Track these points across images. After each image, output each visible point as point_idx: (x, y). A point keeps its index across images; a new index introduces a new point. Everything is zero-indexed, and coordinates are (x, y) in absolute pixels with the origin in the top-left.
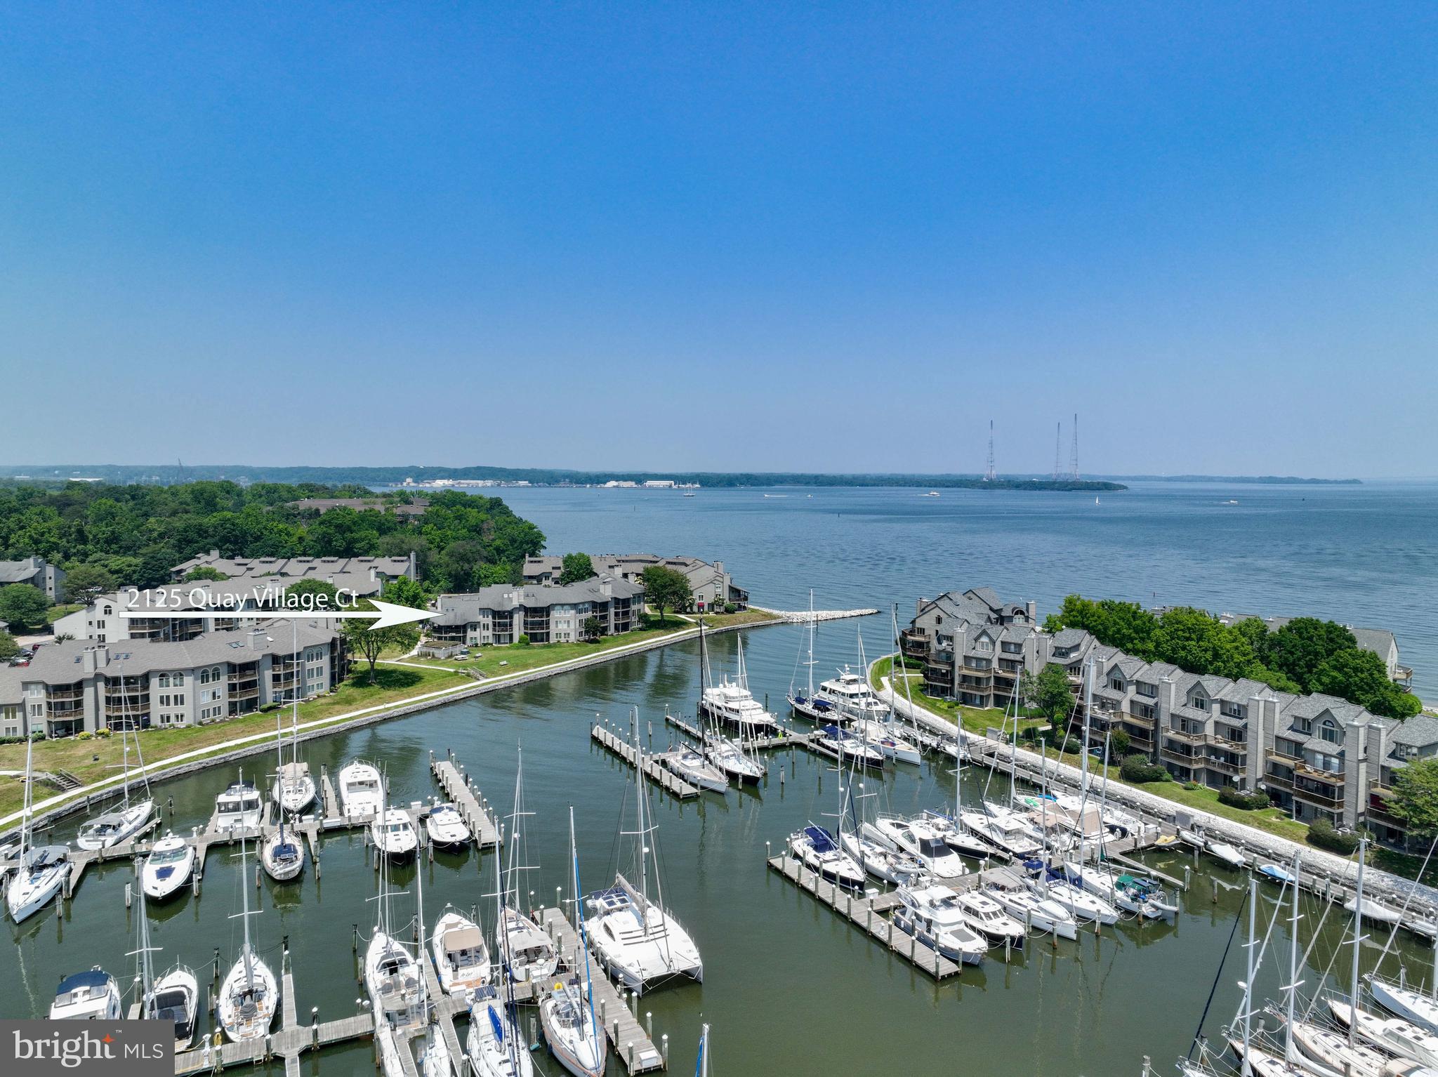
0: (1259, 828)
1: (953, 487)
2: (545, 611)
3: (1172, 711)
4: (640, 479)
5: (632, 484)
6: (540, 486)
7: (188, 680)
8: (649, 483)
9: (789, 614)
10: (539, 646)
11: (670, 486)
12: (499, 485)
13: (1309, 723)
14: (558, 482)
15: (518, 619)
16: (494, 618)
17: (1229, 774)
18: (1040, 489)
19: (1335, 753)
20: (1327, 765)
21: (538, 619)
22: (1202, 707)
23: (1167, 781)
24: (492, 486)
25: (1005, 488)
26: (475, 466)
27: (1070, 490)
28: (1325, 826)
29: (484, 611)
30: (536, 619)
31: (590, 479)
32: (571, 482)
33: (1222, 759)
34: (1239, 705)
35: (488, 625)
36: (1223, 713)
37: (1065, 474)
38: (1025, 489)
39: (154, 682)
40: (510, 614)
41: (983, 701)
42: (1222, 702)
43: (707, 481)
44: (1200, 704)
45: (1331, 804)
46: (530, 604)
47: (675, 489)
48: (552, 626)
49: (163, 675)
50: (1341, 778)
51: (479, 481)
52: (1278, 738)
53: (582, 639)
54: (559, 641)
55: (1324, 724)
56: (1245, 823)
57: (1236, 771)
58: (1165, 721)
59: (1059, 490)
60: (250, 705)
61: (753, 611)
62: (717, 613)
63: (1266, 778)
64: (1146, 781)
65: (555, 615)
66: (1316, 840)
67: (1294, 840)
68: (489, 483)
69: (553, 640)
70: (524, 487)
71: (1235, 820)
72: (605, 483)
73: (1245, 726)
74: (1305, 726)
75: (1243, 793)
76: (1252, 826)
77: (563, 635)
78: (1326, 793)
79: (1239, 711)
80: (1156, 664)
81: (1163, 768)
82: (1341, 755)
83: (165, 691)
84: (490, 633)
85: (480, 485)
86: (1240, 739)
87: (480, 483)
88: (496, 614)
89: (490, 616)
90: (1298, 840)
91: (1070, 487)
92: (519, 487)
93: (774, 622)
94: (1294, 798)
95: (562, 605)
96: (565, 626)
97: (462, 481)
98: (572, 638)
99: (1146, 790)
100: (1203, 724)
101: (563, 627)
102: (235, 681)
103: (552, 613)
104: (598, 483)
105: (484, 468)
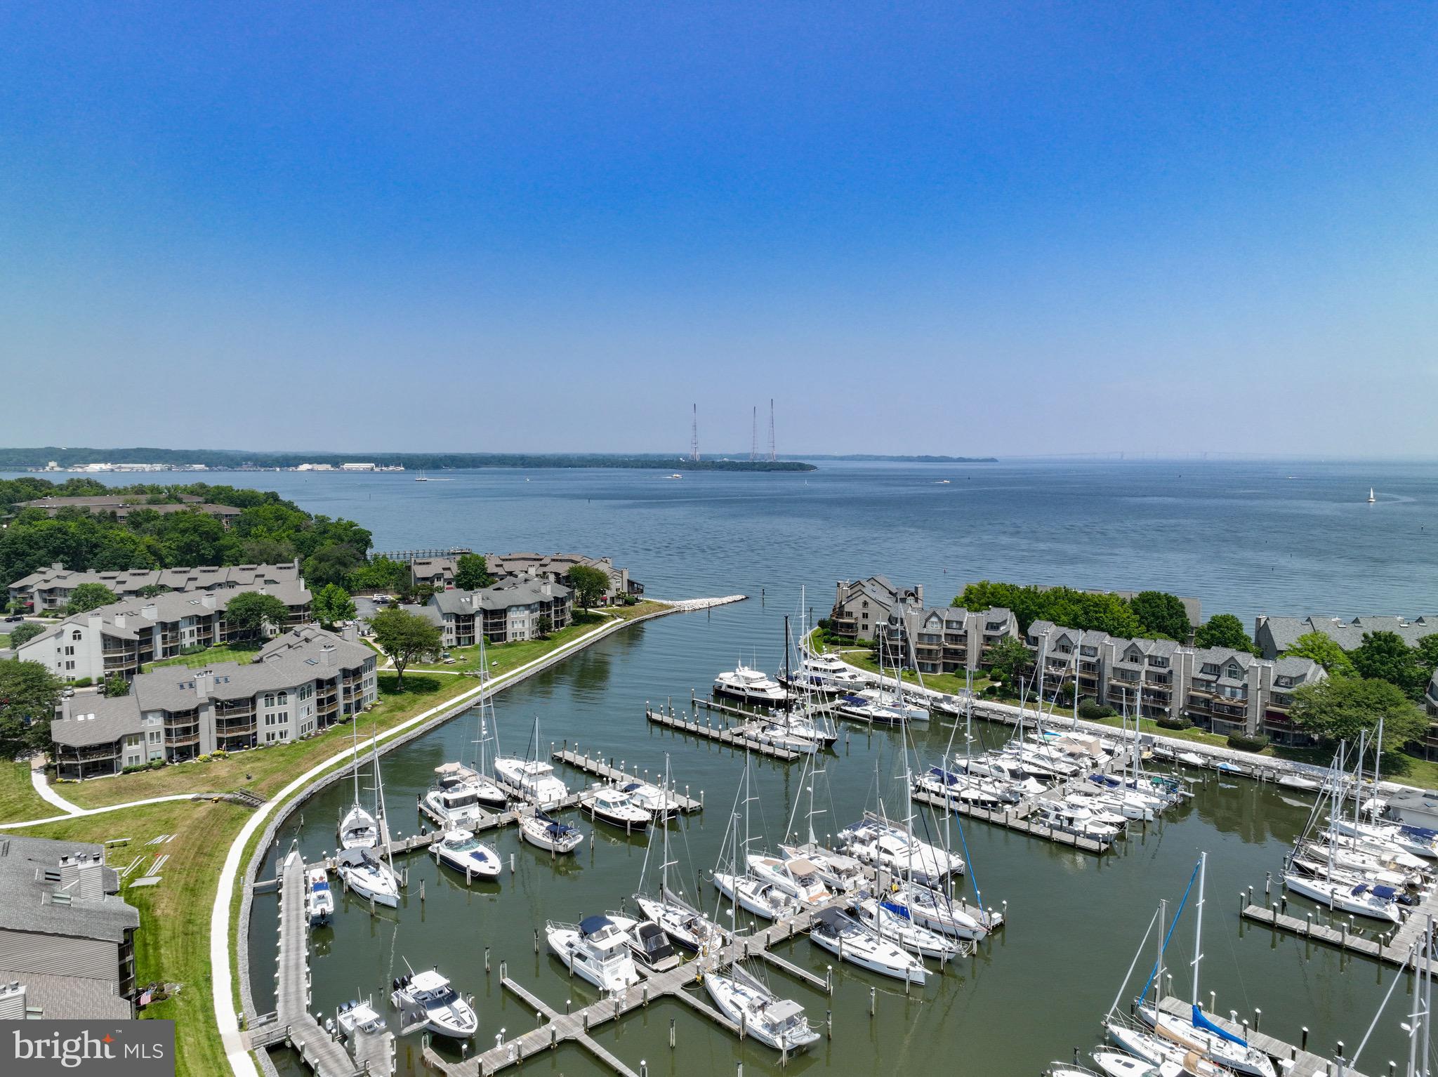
0: (1194, 741)
1: (659, 467)
2: (503, 612)
3: (1114, 666)
4: (336, 461)
5: (328, 467)
6: (220, 470)
7: (291, 698)
8: (347, 466)
9: (678, 603)
10: (500, 645)
11: (372, 469)
12: (170, 469)
13: (1219, 668)
14: (239, 464)
15: (479, 621)
16: (457, 621)
17: (1161, 707)
18: (742, 470)
19: (1240, 686)
20: (1233, 694)
21: (497, 620)
22: (1136, 661)
23: (1115, 716)
24: (162, 471)
25: (709, 469)
26: (135, 447)
27: (769, 470)
28: (1239, 734)
29: (447, 616)
30: (495, 621)
31: (278, 462)
32: (255, 465)
33: (1152, 697)
34: (1162, 658)
35: (451, 628)
36: (1150, 665)
37: (763, 456)
38: (728, 470)
39: (261, 702)
40: (471, 617)
41: (934, 668)
42: (1150, 657)
43: (413, 463)
44: (1134, 659)
45: (1240, 720)
46: (489, 606)
47: (377, 473)
48: (509, 626)
49: (268, 696)
50: (1246, 702)
51: (144, 465)
52: (1193, 678)
53: (533, 636)
54: (515, 640)
55: (1230, 667)
56: (1182, 739)
57: (1166, 704)
58: (1108, 672)
59: (758, 470)
60: (331, 718)
61: (648, 602)
62: (619, 605)
63: (1185, 708)
64: (1101, 717)
65: (512, 615)
66: (1234, 744)
67: (1220, 746)
68: (158, 467)
69: (510, 639)
70: (200, 471)
71: (1175, 738)
72: (296, 466)
73: (1171, 672)
74: (1216, 669)
75: (1171, 719)
76: (1189, 740)
77: (518, 634)
78: (1236, 713)
79: (1163, 663)
80: (1089, 632)
81: (1108, 706)
82: (1245, 686)
83: (271, 710)
84: (453, 636)
85: (147, 470)
86: (1165, 682)
87: (147, 467)
88: (458, 618)
89: (453, 620)
90: (1223, 746)
91: (768, 468)
92: (194, 471)
93: (670, 611)
94: (1213, 719)
95: (518, 606)
96: (520, 626)
97: (123, 465)
98: (527, 637)
99: (1103, 723)
100: (1139, 673)
101: (518, 627)
102: (322, 696)
103: (508, 614)
104: (289, 466)
105: (147, 450)
